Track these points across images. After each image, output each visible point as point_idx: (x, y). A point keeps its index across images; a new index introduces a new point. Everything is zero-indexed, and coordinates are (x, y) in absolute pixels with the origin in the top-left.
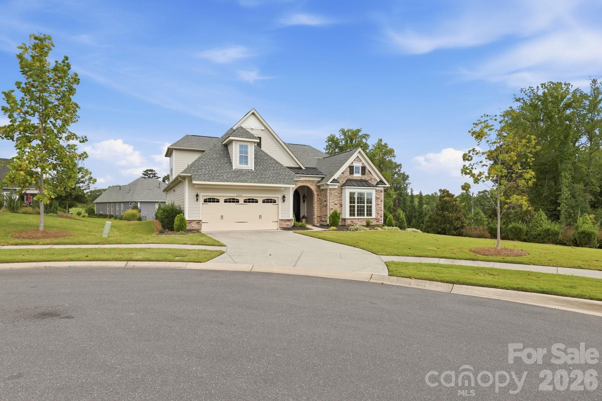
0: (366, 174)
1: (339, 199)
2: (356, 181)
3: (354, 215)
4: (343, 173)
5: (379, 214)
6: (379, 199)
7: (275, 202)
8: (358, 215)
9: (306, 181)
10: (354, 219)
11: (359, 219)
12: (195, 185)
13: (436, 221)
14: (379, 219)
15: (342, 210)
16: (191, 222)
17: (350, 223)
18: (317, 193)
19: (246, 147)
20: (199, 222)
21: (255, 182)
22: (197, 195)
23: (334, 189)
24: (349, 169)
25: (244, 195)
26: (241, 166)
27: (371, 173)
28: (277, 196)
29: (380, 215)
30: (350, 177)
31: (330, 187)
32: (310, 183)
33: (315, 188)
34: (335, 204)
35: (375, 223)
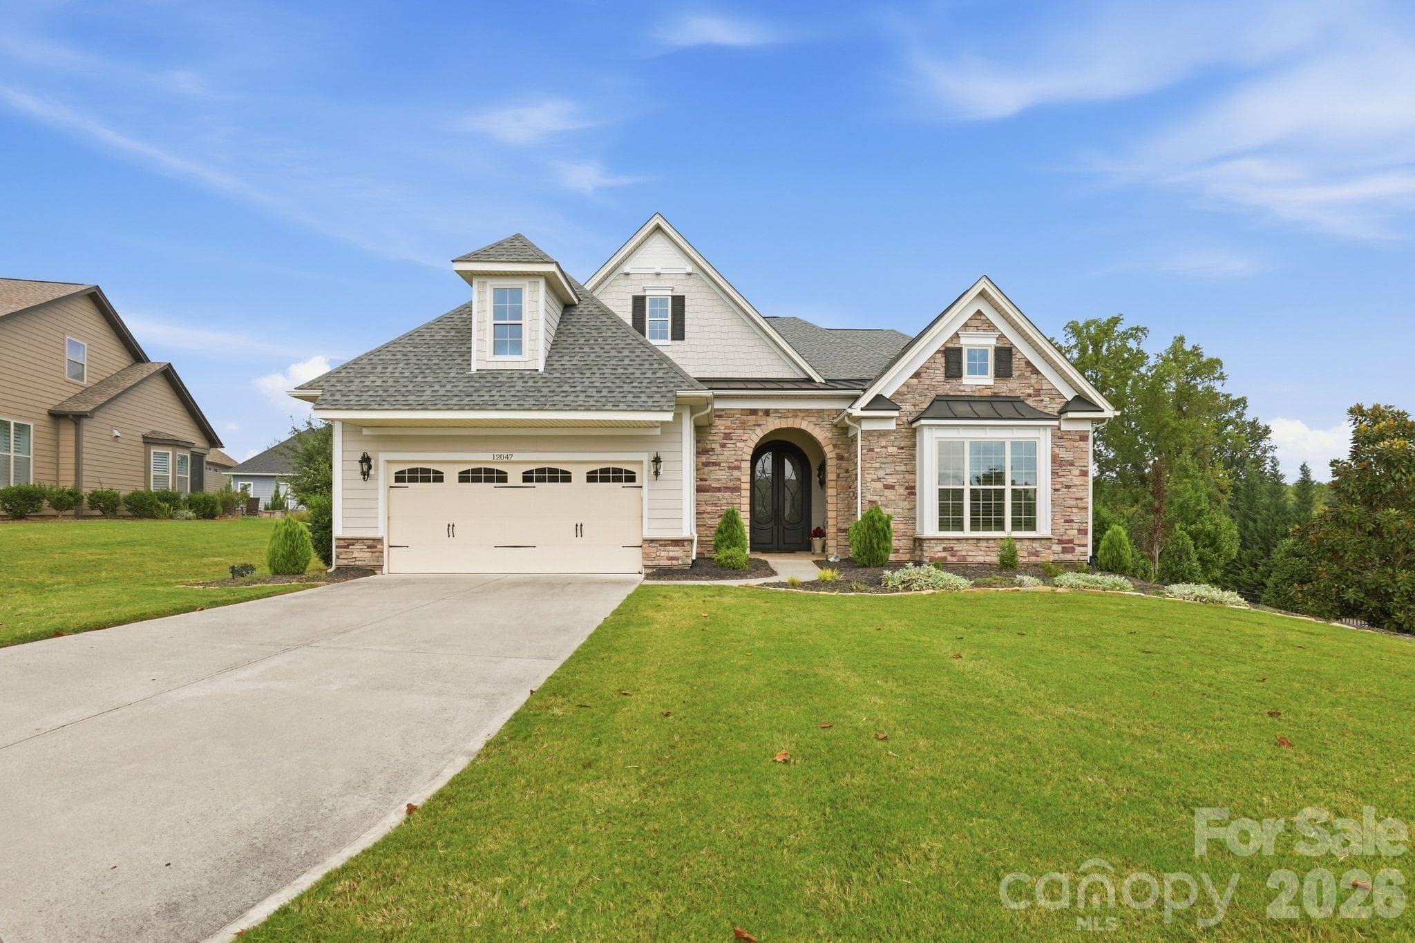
0: (1015, 373)
1: (903, 468)
2: (970, 400)
3: (959, 525)
4: (917, 375)
5: (1072, 521)
6: (1072, 464)
7: (632, 479)
8: (975, 525)
9: (795, 413)
10: (958, 539)
11: (978, 539)
12: (364, 429)
13: (1334, 554)
14: (1071, 541)
15: (914, 507)
16: (348, 543)
17: (943, 554)
18: (838, 451)
19: (517, 294)
20: (374, 544)
21: (522, 408)
22: (366, 460)
23: (883, 434)
24: (941, 360)
25: (517, 457)
26: (498, 358)
27: (1036, 371)
28: (635, 459)
29: (1076, 526)
30: (948, 388)
31: (866, 426)
32: (809, 419)
33: (829, 435)
34: (887, 487)
35: (1048, 556)
